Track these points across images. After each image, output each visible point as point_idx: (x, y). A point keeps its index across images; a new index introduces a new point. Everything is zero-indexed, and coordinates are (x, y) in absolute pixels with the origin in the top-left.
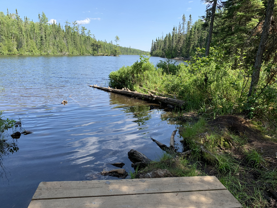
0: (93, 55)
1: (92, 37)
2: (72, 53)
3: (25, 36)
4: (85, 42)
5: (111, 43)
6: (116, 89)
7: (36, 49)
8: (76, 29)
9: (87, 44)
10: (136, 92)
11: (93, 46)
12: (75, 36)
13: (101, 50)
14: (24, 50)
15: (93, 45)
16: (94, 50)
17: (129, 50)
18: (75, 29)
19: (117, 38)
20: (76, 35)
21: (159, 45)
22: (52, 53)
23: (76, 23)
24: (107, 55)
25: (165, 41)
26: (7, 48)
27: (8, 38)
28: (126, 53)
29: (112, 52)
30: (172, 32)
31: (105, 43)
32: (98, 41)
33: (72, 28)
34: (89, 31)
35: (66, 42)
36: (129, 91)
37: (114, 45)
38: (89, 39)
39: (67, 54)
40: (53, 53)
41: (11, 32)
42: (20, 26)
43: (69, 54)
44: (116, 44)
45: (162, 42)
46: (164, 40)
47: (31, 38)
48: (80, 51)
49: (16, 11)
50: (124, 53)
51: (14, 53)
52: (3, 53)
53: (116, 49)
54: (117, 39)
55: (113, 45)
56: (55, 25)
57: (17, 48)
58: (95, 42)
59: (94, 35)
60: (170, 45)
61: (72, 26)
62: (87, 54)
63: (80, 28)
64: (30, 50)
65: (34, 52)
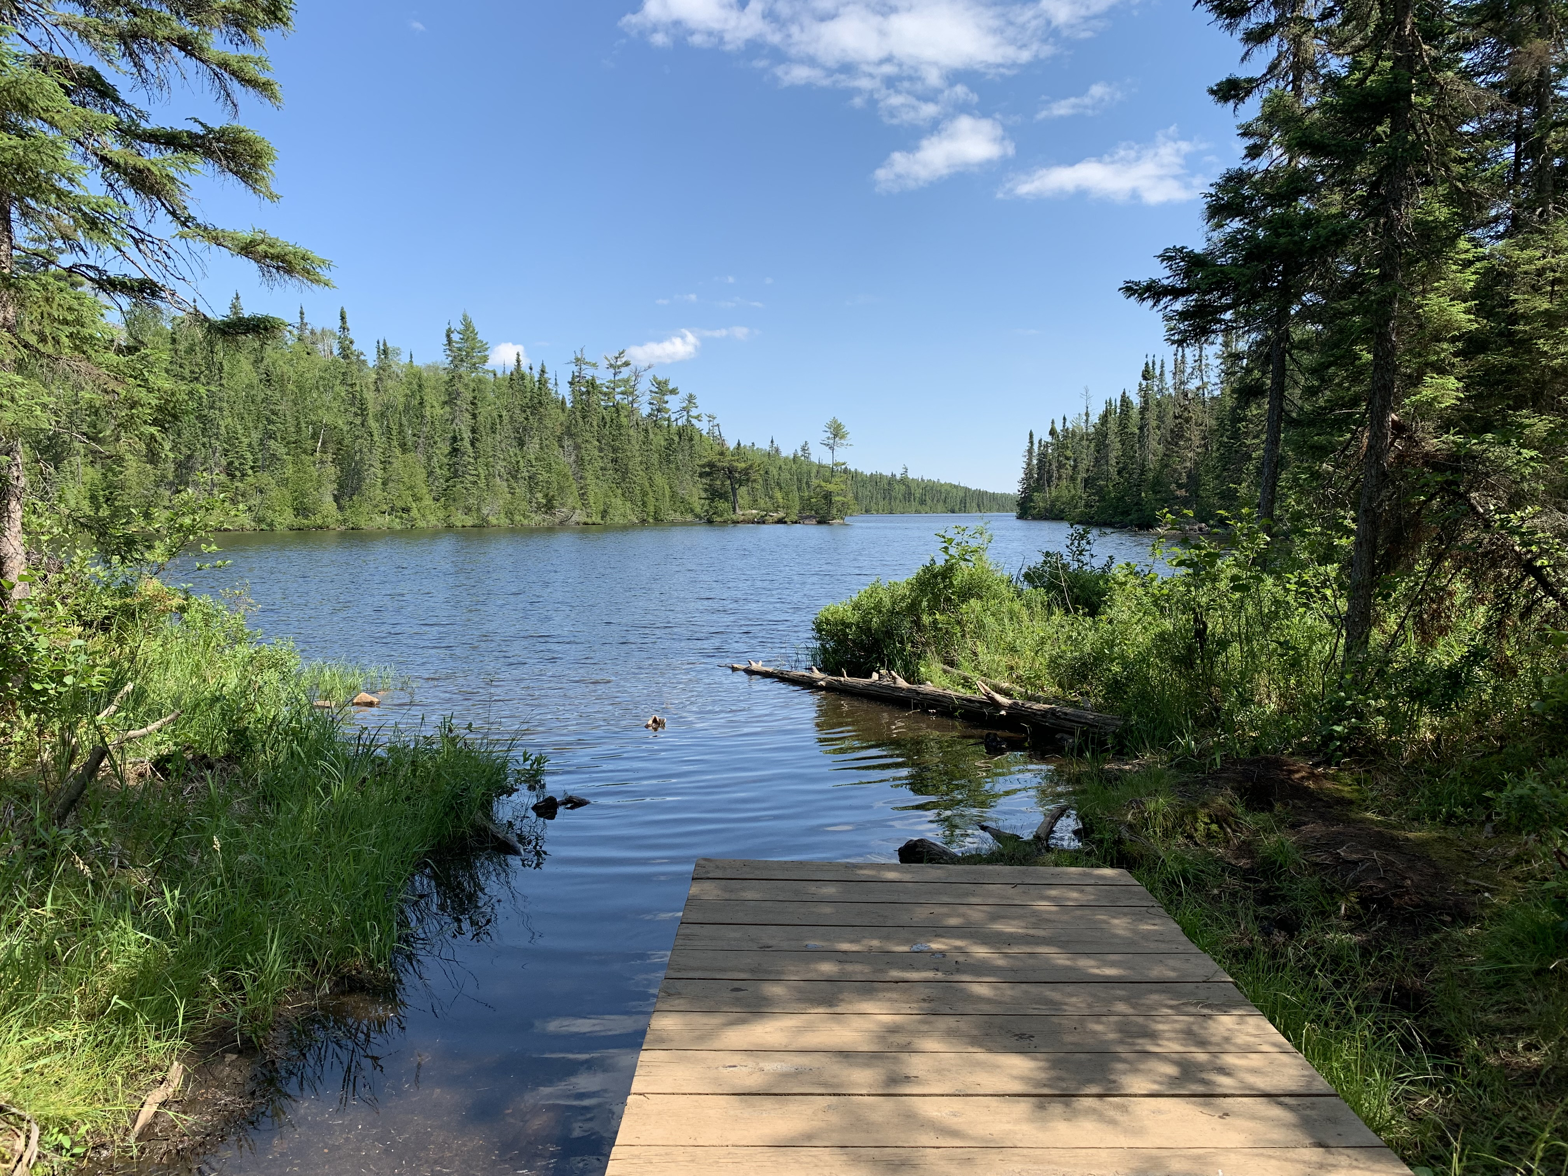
0: (710, 522)
1: (703, 426)
2: (604, 514)
3: (376, 438)
4: (668, 455)
5: (800, 453)
6: (845, 679)
7: (428, 501)
8: (622, 393)
9: (678, 469)
10: (928, 687)
11: (708, 474)
12: (620, 427)
13: (752, 492)
14: (366, 507)
15: (710, 470)
16: (714, 494)
17: (899, 490)
18: (618, 390)
19: (837, 432)
20: (624, 421)
21: (1068, 459)
22: (502, 515)
23: (627, 364)
24: (781, 521)
25: (1100, 437)
26: (289, 497)
27: (296, 448)
28: (881, 503)
29: (806, 505)
30: (1141, 390)
31: (773, 454)
32: (731, 445)
33: (605, 389)
34: (691, 398)
35: (573, 457)
36: (902, 683)
37: (820, 466)
38: (691, 439)
39: (575, 518)
40: (509, 514)
41: (314, 418)
42: (358, 388)
43: (589, 521)
44: (827, 461)
45: (1085, 443)
46: (1097, 432)
47: (403, 446)
48: (644, 504)
49: (343, 318)
50: (875, 507)
51: (319, 522)
52: (271, 525)
53: (831, 487)
54: (835, 436)
55: (811, 464)
56: (523, 378)
57: (336, 498)
58: (722, 454)
59: (711, 418)
60: (1127, 454)
61: (603, 377)
62: (678, 516)
63: (644, 387)
64: (399, 504)
65: (414, 513)
